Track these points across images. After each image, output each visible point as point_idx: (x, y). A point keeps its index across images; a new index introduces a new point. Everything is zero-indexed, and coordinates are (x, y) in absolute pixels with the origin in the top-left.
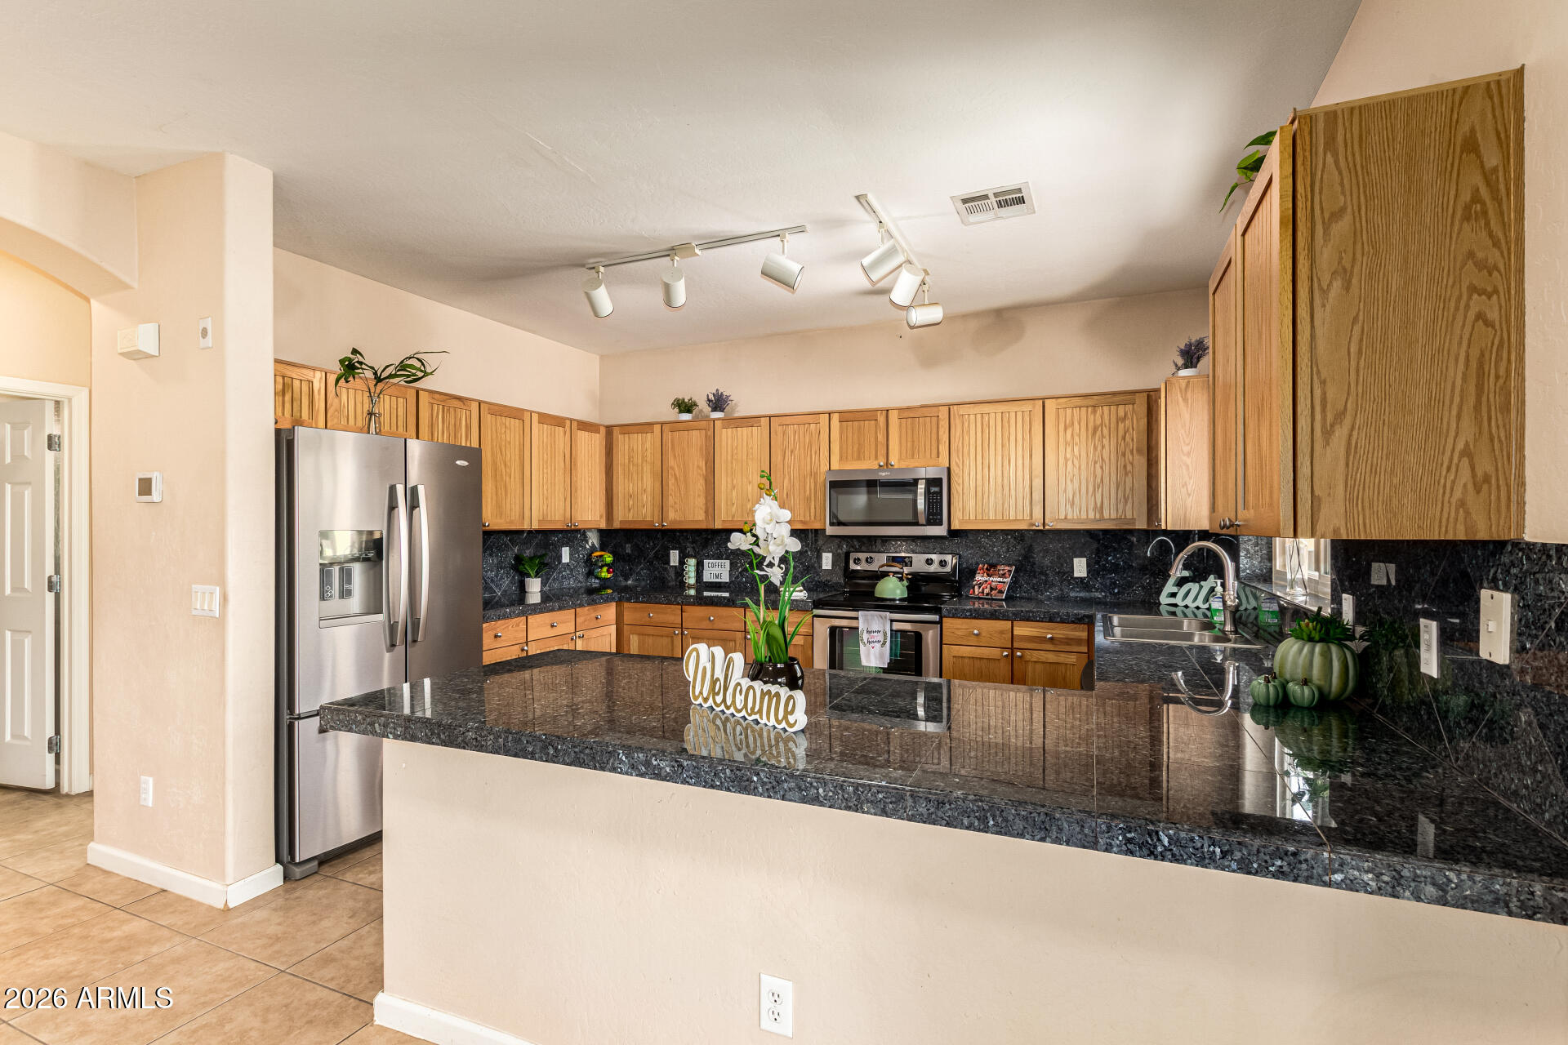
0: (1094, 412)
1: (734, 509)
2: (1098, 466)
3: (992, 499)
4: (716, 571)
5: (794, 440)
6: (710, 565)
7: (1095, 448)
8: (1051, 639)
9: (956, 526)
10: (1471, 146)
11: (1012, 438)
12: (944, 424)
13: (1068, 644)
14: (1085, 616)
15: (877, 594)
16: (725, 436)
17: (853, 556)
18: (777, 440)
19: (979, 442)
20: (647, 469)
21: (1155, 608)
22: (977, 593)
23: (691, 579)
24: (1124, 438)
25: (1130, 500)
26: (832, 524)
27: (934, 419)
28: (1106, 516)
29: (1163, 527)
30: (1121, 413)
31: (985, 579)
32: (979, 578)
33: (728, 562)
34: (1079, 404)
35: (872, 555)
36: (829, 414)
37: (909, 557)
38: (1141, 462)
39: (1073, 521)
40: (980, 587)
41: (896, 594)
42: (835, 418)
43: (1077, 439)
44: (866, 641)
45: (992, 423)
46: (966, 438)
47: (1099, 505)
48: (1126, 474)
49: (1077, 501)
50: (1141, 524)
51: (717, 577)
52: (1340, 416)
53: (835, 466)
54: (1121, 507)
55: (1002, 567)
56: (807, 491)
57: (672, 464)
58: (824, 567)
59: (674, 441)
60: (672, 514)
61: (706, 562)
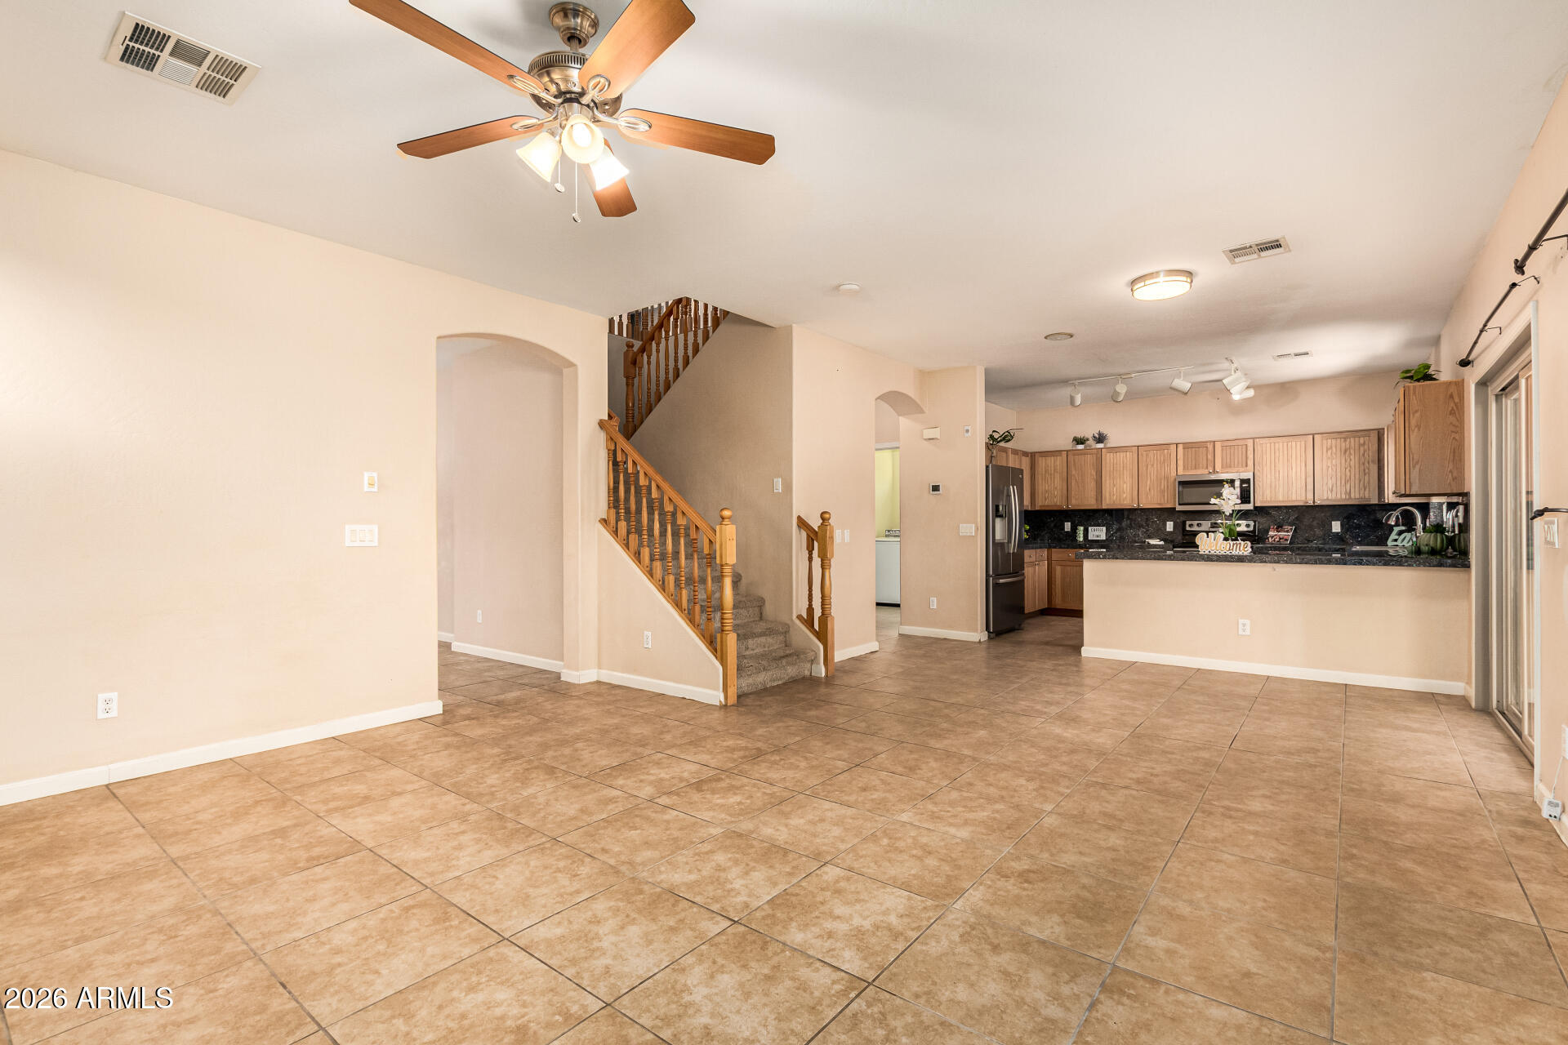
0: (1345, 441)
1: (1115, 497)
2: (1347, 470)
3: (1281, 490)
4: (1097, 533)
5: (1154, 459)
6: (1092, 530)
7: (1346, 461)
9: (1258, 504)
10: (1451, 396)
11: (1294, 456)
12: (1250, 448)
16: (1108, 458)
17: (1188, 523)
18: (1143, 459)
19: (1273, 459)
20: (1057, 476)
22: (1271, 541)
23: (1081, 538)
24: (1364, 455)
25: (1367, 489)
26: (1179, 504)
27: (1244, 447)
28: (1352, 496)
29: (1387, 501)
30: (1362, 441)
31: (1275, 533)
32: (1271, 533)
33: (1104, 528)
34: (1336, 437)
35: (1202, 522)
36: (1177, 444)
38: (1374, 468)
39: (1331, 500)
40: (1273, 538)
42: (1181, 447)
43: (1334, 455)
45: (1281, 448)
46: (1265, 456)
47: (1348, 491)
48: (1365, 474)
49: (1334, 488)
50: (1375, 501)
51: (1098, 536)
52: (1417, 463)
53: (1181, 472)
54: (1362, 492)
55: (1286, 527)
56: (1162, 487)
57: (1074, 472)
58: (1168, 530)
59: (1074, 461)
60: (1074, 502)
61: (1090, 528)
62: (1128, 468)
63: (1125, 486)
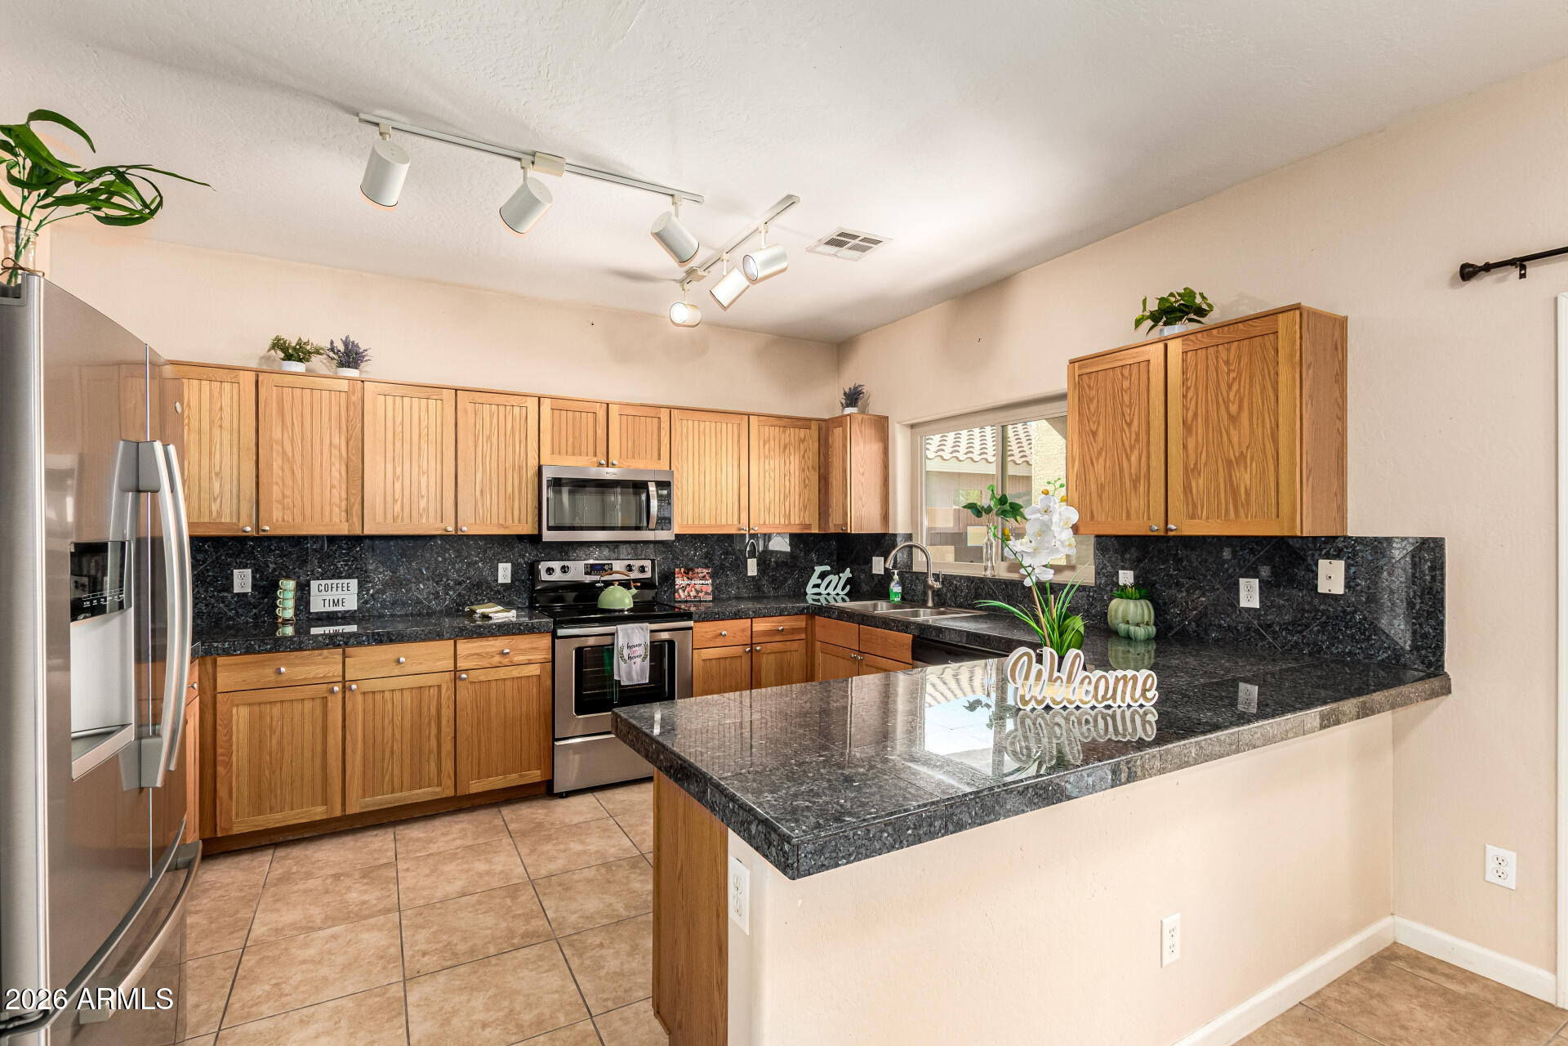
0: (784, 432)
1: (398, 507)
2: (787, 479)
3: (707, 504)
4: (332, 594)
5: (491, 423)
6: (322, 588)
7: (785, 463)
8: (782, 630)
11: (721, 446)
12: (665, 425)
13: (792, 634)
14: (804, 608)
15: (600, 606)
16: (378, 407)
17: (543, 565)
19: (696, 448)
21: (802, 597)
22: (683, 597)
23: (287, 611)
24: (804, 457)
25: (808, 509)
26: (550, 528)
27: (656, 420)
28: (792, 521)
30: (802, 436)
31: (687, 582)
32: (680, 581)
33: (354, 583)
34: (774, 423)
35: (566, 563)
36: (539, 398)
37: (608, 564)
39: (767, 527)
40: (684, 591)
41: (624, 604)
42: (546, 403)
43: (772, 453)
44: (626, 657)
45: (707, 431)
46: (685, 443)
47: (787, 512)
48: (805, 487)
49: (772, 506)
50: (815, 529)
51: (335, 604)
54: (802, 514)
55: (700, 570)
56: (510, 490)
57: (277, 433)
58: (500, 581)
59: (281, 403)
60: (277, 514)
61: (314, 584)
62: (432, 437)
63: (424, 480)
